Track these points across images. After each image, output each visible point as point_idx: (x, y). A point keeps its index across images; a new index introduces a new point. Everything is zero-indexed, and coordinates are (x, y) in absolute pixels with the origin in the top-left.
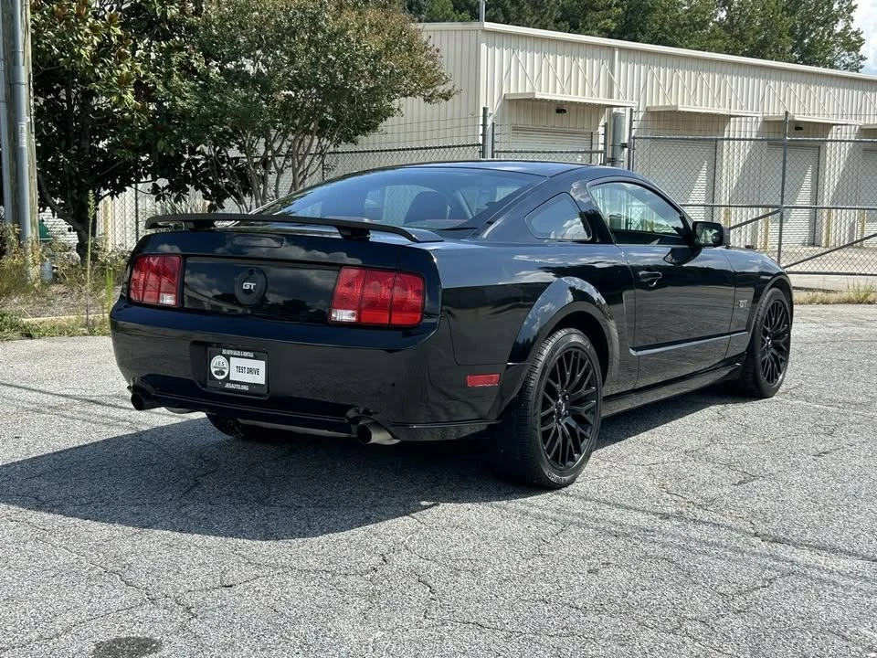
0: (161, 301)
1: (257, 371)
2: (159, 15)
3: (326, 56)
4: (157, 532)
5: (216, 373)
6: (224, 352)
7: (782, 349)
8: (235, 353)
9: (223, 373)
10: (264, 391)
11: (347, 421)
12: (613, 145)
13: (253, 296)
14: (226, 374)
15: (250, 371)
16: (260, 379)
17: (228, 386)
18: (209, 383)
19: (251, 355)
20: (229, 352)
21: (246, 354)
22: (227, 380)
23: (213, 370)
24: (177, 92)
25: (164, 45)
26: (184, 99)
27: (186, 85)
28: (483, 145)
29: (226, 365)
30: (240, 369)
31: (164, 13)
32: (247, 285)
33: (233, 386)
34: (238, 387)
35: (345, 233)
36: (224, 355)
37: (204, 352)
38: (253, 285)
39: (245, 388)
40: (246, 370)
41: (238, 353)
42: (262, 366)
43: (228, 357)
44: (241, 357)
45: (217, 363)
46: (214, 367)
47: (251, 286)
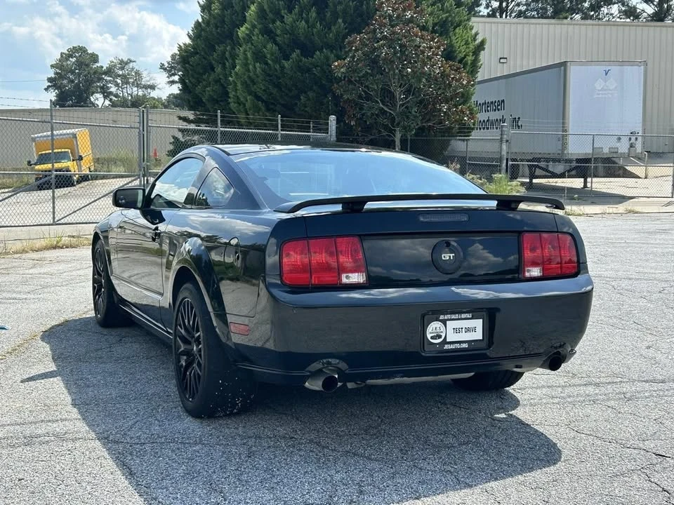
1: (474, 329)
5: (432, 338)
6: (442, 317)
8: (453, 317)
9: (440, 337)
14: (443, 337)
15: (468, 330)
16: (478, 335)
17: (446, 347)
18: (426, 348)
19: (468, 316)
20: (446, 317)
21: (463, 316)
22: (445, 342)
23: (429, 336)
29: (443, 328)
30: (457, 330)
32: (446, 257)
33: (451, 347)
34: (458, 346)
36: (441, 321)
38: (452, 255)
39: (466, 346)
40: (464, 330)
41: (457, 316)
42: (478, 324)
43: (444, 322)
44: (458, 319)
45: (433, 328)
46: (431, 333)
47: (450, 257)
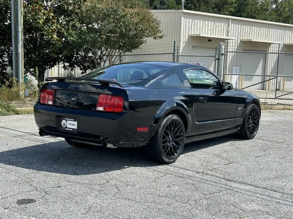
0: (48, 103)
1: (75, 125)
2: (66, 9)
3: (120, 23)
4: (43, 172)
6: (65, 119)
7: (256, 124)
8: (69, 119)
9: (65, 125)
11: (100, 140)
12: (219, 54)
13: (75, 102)
15: (73, 125)
16: (76, 127)
17: (66, 129)
18: (61, 128)
19: (73, 120)
20: (67, 119)
21: (71, 119)
22: (66, 127)
23: (62, 124)
24: (71, 35)
25: (67, 19)
26: (73, 37)
27: (73, 32)
28: (174, 53)
29: (66, 123)
30: (70, 124)
31: (68, 8)
32: (73, 99)
33: (68, 129)
35: (102, 84)
36: (65, 120)
37: (59, 119)
38: (75, 99)
39: (71, 130)
42: (76, 123)
43: (66, 120)
45: (63, 122)
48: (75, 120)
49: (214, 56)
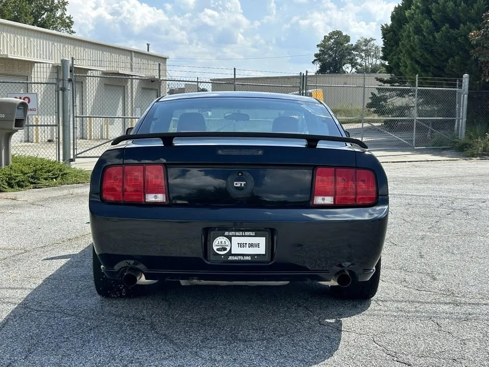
1: (258, 245)
5: (217, 250)
6: (226, 233)
8: (237, 234)
9: (225, 249)
10: (268, 259)
12: (63, 80)
13: (245, 191)
15: (251, 245)
16: (262, 250)
17: (230, 258)
18: (212, 258)
19: (251, 234)
20: (231, 233)
21: (247, 233)
22: (230, 254)
23: (215, 248)
29: (228, 242)
30: (241, 245)
32: (238, 184)
33: (236, 258)
34: (241, 258)
36: (226, 236)
37: (208, 235)
38: (243, 183)
39: (249, 258)
40: (247, 245)
41: (241, 233)
42: (262, 241)
43: (230, 238)
44: (242, 236)
45: (219, 242)
46: (216, 246)
47: (241, 184)
48: (259, 233)
49: (56, 84)
